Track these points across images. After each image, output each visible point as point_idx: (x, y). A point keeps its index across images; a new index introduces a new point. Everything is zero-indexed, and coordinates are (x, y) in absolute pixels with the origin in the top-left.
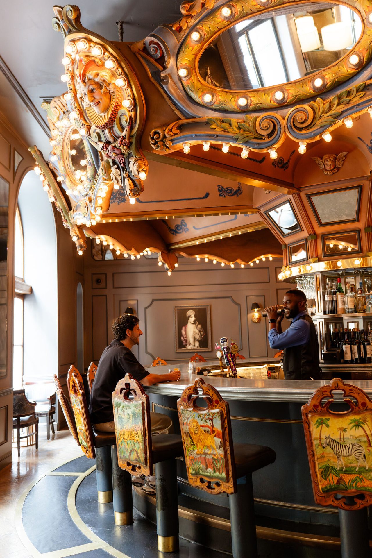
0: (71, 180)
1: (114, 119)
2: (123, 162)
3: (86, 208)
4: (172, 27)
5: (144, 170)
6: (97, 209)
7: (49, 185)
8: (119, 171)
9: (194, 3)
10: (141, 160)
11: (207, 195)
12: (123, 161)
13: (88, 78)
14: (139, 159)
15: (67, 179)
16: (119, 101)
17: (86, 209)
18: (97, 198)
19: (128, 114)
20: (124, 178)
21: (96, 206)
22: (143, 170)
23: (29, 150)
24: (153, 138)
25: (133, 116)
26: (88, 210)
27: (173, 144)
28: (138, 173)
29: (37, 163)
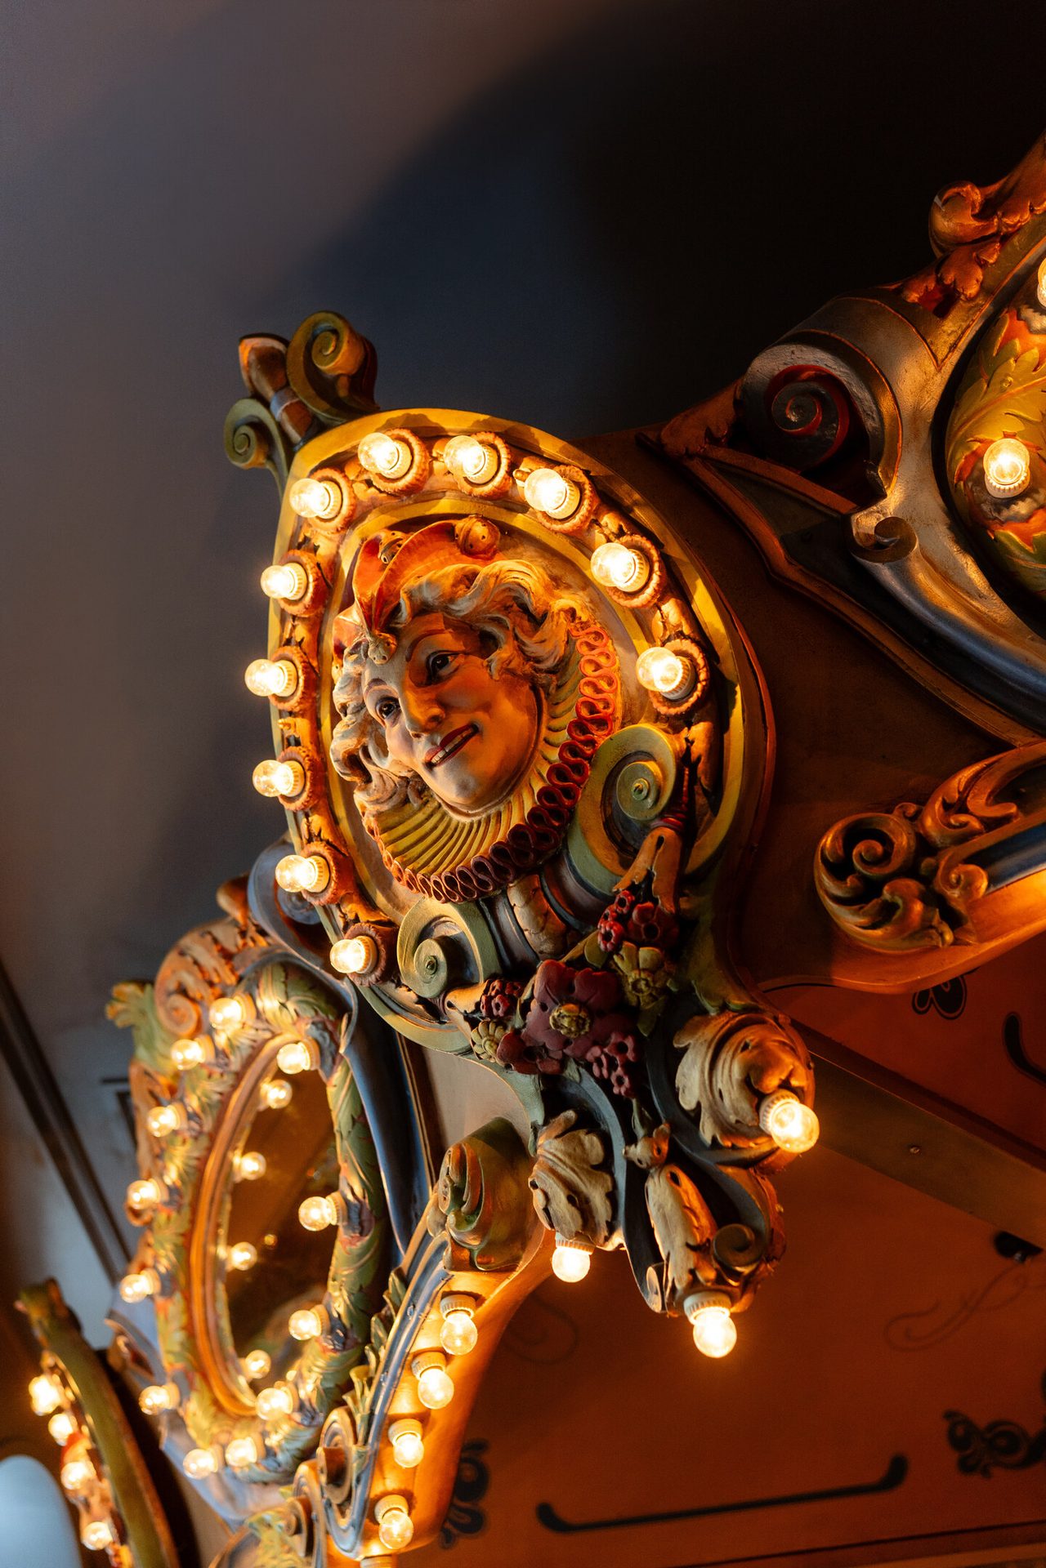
0: (216, 1402)
1: (567, 802)
2: (627, 1066)
3: (298, 1531)
4: (899, 291)
5: (794, 1083)
6: (380, 1510)
7: (95, 1456)
8: (592, 1143)
9: (1005, 183)
10: (763, 1022)
11: (897, 1472)
12: (630, 1055)
13: (412, 606)
14: (751, 1017)
15: (194, 1397)
16: (600, 696)
17: (299, 1542)
18: (394, 1427)
19: (666, 744)
20: (638, 1176)
21: (377, 1489)
22: (785, 1085)
23: (20, 1306)
24: (840, 868)
25: (699, 748)
26: (310, 1549)
27: (993, 881)
28: (757, 1109)
29: (48, 1360)
